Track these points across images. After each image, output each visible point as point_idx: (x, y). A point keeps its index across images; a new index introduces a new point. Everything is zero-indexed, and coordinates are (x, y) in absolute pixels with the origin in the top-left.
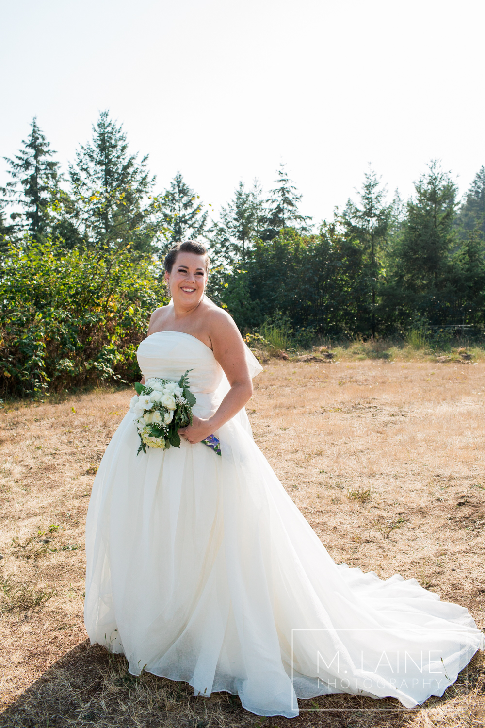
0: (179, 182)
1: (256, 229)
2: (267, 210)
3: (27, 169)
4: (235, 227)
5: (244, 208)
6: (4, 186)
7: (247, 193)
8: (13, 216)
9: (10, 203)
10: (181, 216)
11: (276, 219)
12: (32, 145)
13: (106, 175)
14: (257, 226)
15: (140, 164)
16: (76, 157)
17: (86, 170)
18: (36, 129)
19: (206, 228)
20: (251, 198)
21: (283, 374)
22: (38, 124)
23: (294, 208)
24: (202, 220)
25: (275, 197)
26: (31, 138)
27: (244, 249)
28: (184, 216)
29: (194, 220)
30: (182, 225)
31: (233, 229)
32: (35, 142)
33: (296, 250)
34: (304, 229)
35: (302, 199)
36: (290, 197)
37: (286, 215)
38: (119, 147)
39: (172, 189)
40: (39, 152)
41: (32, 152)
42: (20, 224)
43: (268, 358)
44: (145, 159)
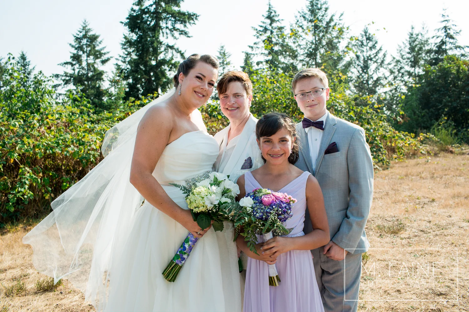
0: (366, 32)
1: (424, 58)
2: (432, 44)
3: (265, 32)
4: (408, 59)
5: (415, 44)
6: (252, 45)
7: (417, 33)
8: (258, 64)
9: (256, 55)
10: (368, 56)
11: (440, 50)
12: (269, 17)
13: (315, 29)
14: (425, 57)
15: (338, 19)
16: (295, 19)
17: (301, 26)
18: (271, 7)
19: (386, 62)
20: (420, 37)
21: (454, 165)
22: (271, 4)
23: (455, 41)
24: (383, 57)
25: (439, 34)
26: (267, 13)
27: (415, 74)
28: (370, 56)
29: (377, 57)
30: (369, 62)
31: (406, 60)
32: (270, 15)
33: (458, 71)
34: (463, 55)
35: (461, 33)
36: (451, 32)
37: (448, 46)
38: (323, 9)
39: (361, 38)
40: (273, 21)
41: (268, 21)
42: (262, 68)
43: (438, 152)
44: (342, 15)
